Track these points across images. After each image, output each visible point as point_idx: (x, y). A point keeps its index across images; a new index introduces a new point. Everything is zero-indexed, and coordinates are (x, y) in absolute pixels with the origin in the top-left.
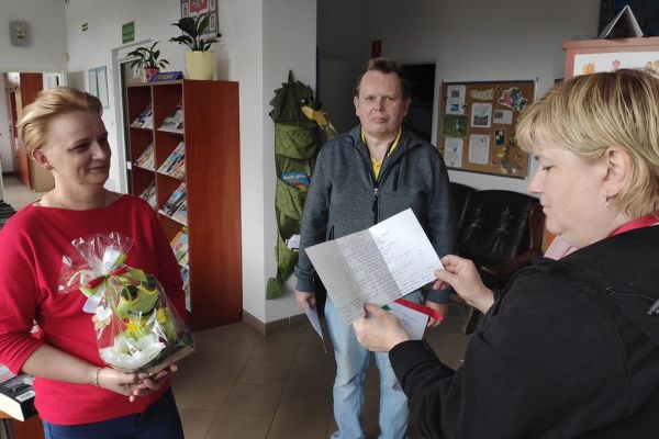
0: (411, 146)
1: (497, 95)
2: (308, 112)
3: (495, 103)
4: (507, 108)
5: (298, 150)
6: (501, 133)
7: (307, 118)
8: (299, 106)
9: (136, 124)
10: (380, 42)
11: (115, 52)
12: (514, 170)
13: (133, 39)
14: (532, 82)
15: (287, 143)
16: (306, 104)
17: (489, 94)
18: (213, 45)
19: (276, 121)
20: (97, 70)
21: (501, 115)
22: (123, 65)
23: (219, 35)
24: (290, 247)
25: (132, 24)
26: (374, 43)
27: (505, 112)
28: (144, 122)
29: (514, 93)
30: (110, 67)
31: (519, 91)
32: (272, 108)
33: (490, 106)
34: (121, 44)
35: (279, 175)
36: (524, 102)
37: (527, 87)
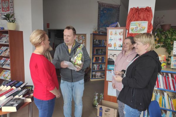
0: (77, 46)
1: (79, 37)
3: (78, 38)
10: (49, 24)
14: (86, 34)
18: (15, 21)
23: (15, 19)
26: (47, 24)
27: (81, 40)
29: (82, 36)
36: (84, 38)
37: (85, 35)
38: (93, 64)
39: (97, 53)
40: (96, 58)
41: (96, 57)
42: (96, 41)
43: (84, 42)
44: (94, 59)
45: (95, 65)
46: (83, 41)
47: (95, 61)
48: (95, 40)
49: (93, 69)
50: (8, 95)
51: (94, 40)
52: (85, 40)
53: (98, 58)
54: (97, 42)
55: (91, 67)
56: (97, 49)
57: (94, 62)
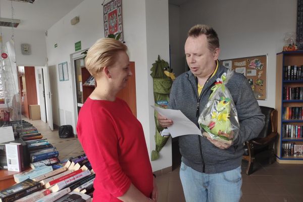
1: (248, 63)
2: (167, 73)
3: (247, 67)
4: (253, 69)
5: (165, 90)
6: (251, 80)
7: (167, 76)
8: (163, 71)
9: (86, 84)
11: (71, 55)
12: (259, 96)
13: (80, 49)
14: (265, 56)
15: (159, 87)
16: (166, 69)
17: (244, 63)
19: (153, 78)
20: (62, 64)
21: (250, 72)
22: (75, 61)
23: (124, 42)
24: (162, 135)
25: (80, 42)
27: (252, 71)
28: (89, 83)
29: (256, 61)
30: (69, 62)
31: (259, 60)
32: (151, 72)
33: (245, 68)
34: (74, 52)
35: (156, 102)
36: (261, 65)
37: (263, 58)
38: (284, 123)
39: (295, 98)
40: (293, 110)
41: (292, 108)
42: (292, 68)
43: (260, 73)
44: (288, 113)
45: (290, 127)
46: (258, 71)
47: (291, 117)
48: (289, 67)
49: (285, 136)
50: (64, 183)
51: (285, 67)
52: (264, 69)
53: (297, 110)
54: (295, 71)
55: (279, 131)
56: (295, 89)
57: (287, 118)
